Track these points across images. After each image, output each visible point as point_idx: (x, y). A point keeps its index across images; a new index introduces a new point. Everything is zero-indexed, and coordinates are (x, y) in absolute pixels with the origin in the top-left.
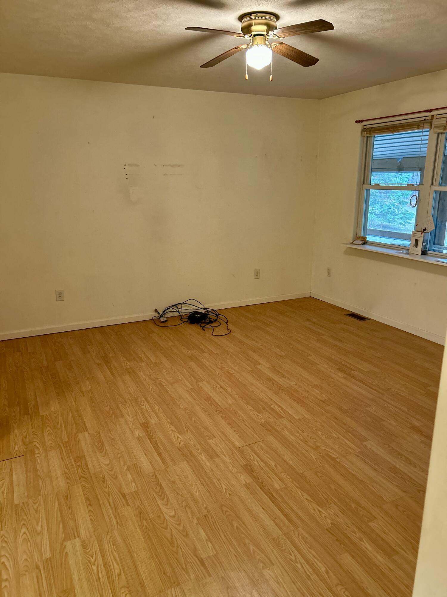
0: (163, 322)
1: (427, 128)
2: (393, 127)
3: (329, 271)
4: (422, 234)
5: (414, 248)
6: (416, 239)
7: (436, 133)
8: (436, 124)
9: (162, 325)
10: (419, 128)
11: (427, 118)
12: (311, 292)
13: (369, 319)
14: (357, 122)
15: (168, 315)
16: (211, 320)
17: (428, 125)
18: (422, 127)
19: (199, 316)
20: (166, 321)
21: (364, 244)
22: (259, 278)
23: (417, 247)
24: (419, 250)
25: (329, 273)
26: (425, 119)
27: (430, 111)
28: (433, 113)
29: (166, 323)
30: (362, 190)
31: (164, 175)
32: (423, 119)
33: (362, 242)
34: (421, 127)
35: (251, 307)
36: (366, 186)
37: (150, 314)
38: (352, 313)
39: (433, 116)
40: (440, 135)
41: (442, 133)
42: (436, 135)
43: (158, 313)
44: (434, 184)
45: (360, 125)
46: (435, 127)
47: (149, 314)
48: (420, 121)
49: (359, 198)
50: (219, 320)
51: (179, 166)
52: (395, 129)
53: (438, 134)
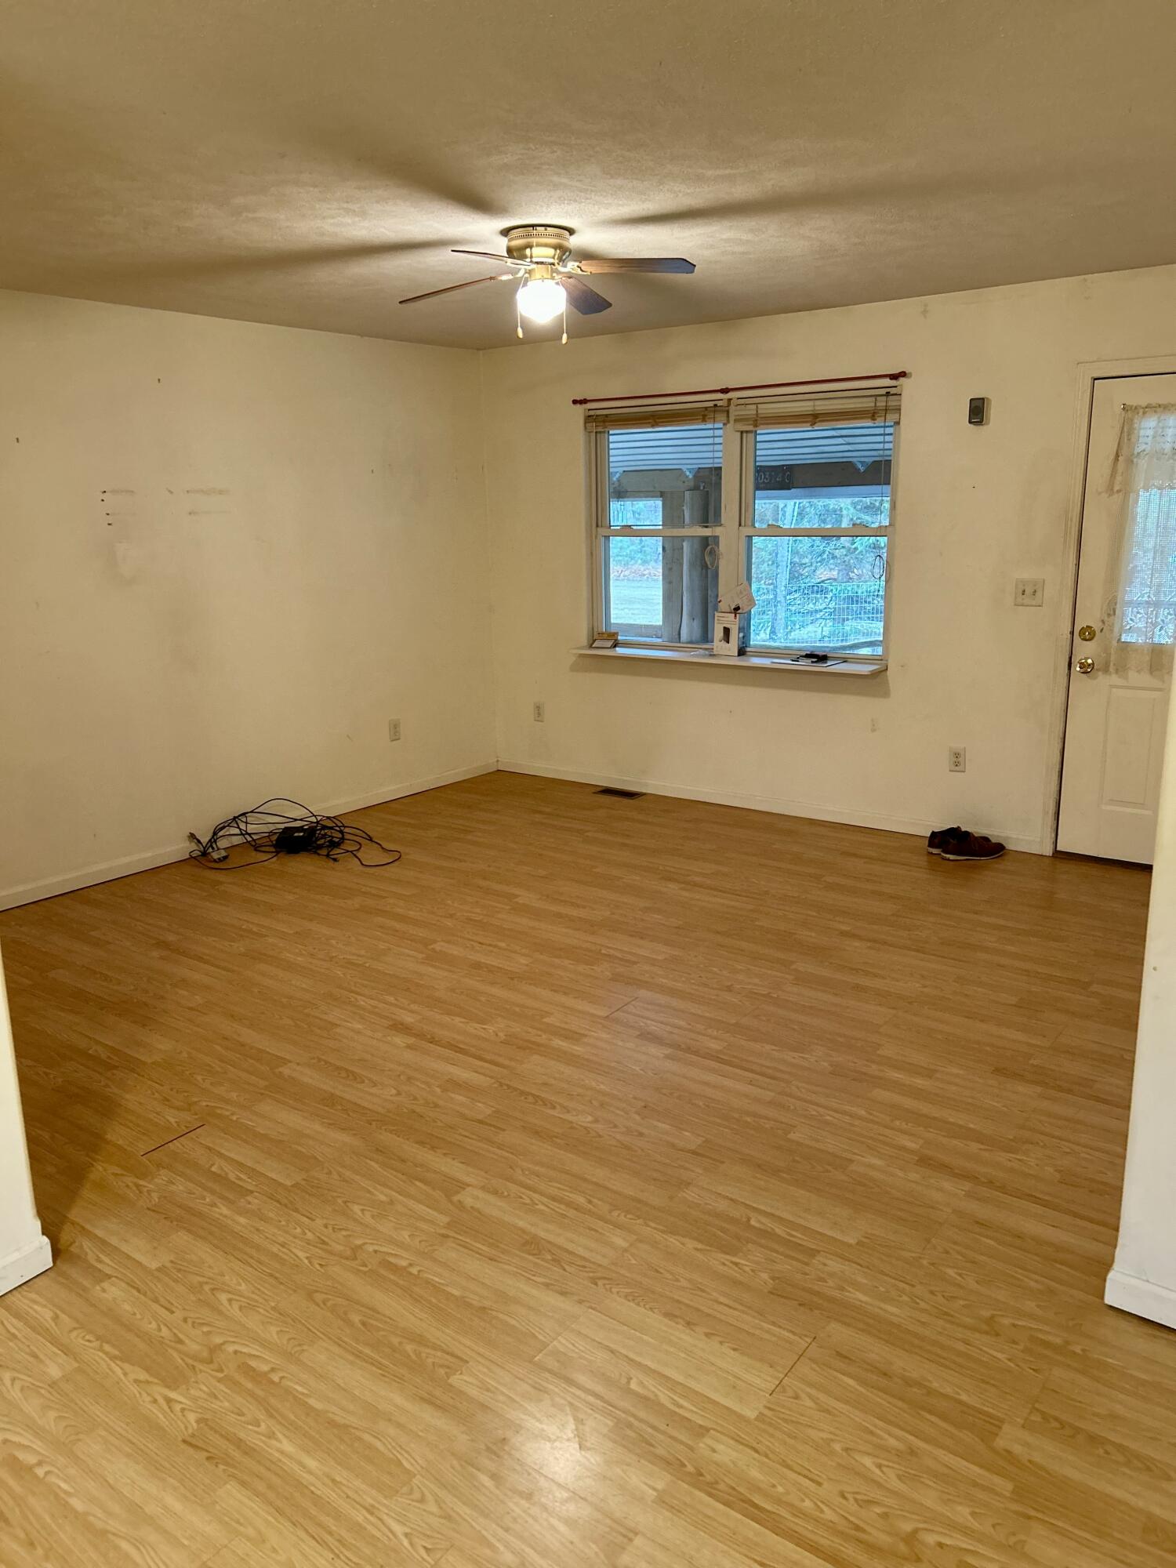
0: (220, 860)
1: (720, 422)
2: (653, 416)
3: (539, 710)
4: (735, 616)
5: (723, 643)
6: (725, 628)
7: (738, 431)
8: (738, 415)
9: (220, 866)
10: (706, 421)
11: (719, 403)
12: (498, 761)
13: (644, 794)
14: (575, 402)
15: (223, 843)
16: (334, 839)
17: (723, 417)
18: (712, 420)
19: (301, 834)
20: (225, 858)
21: (615, 646)
22: (399, 739)
23: (728, 642)
24: (733, 646)
25: (539, 714)
26: (716, 405)
27: (725, 391)
28: (730, 395)
29: (227, 860)
30: (596, 537)
31: (190, 514)
32: (711, 404)
33: (610, 644)
34: (709, 418)
35: (393, 805)
36: (602, 531)
37: (177, 849)
38: (604, 788)
39: (730, 399)
40: (745, 435)
41: (747, 432)
42: (739, 434)
43: (199, 841)
44: (743, 524)
45: (580, 408)
46: (736, 421)
47: (173, 848)
48: (706, 408)
49: (591, 554)
50: (347, 836)
51: (221, 492)
52: (657, 420)
53: (742, 432)
